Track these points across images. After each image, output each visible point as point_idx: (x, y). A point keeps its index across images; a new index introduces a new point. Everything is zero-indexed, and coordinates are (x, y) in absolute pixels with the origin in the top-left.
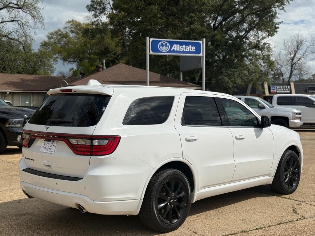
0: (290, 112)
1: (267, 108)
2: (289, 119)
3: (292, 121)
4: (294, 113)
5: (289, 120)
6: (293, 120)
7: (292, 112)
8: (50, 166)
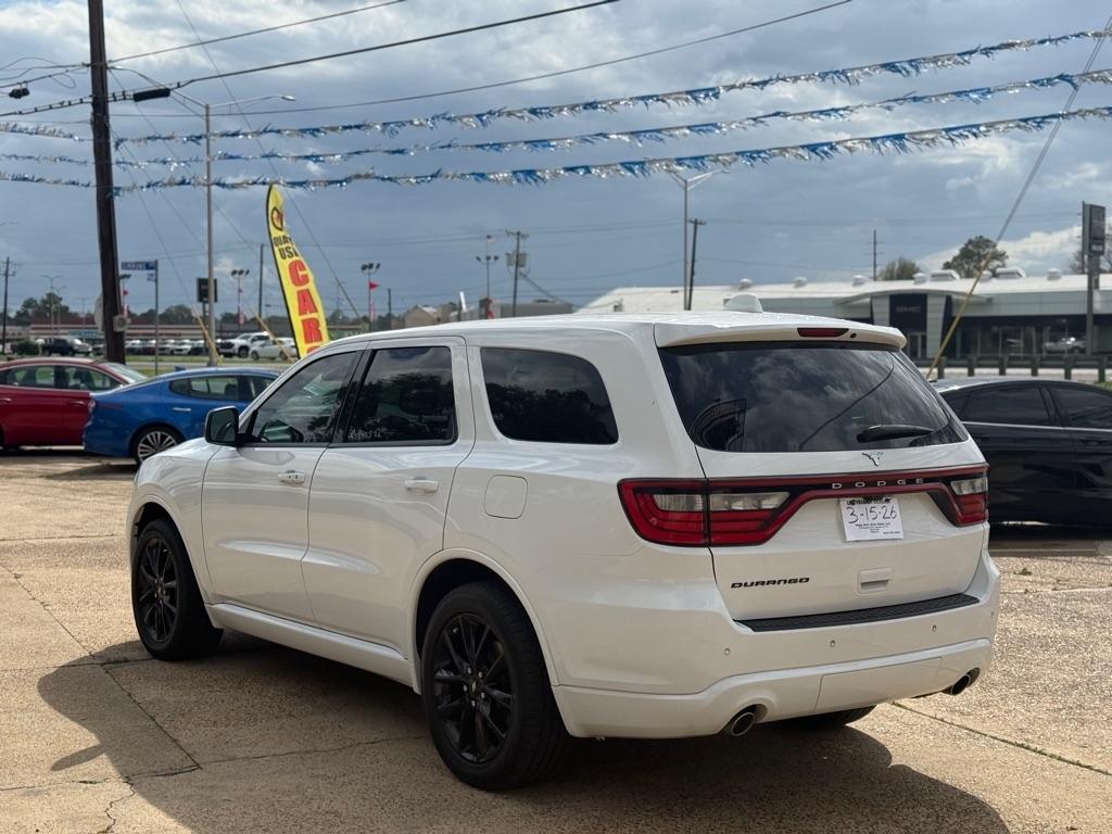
8: (884, 582)
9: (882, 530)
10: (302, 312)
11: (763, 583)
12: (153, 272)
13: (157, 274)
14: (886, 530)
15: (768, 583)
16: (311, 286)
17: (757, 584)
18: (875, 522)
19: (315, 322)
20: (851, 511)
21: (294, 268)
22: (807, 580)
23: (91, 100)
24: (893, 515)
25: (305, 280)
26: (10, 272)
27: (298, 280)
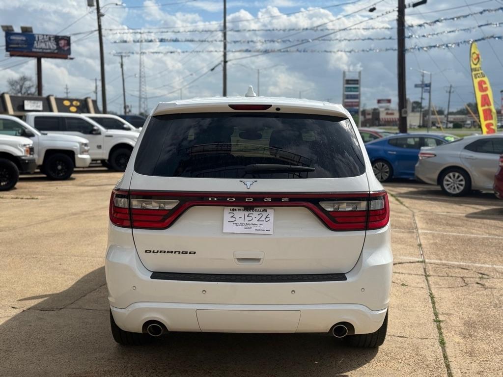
0: (76, 142)
1: (38, 135)
2: (76, 153)
3: (80, 156)
4: (83, 144)
5: (76, 156)
6: (81, 154)
7: (79, 143)
8: (259, 260)
9: (254, 228)
10: (483, 105)
11: (165, 252)
12: (428, 88)
13: (430, 89)
14: (258, 228)
15: (168, 252)
16: (489, 93)
17: (161, 252)
18: (250, 222)
19: (490, 110)
20: (232, 215)
21: (481, 84)
22: (195, 253)
23: (397, 9)
24: (267, 219)
25: (486, 89)
26: (452, 91)
27: (482, 89)
